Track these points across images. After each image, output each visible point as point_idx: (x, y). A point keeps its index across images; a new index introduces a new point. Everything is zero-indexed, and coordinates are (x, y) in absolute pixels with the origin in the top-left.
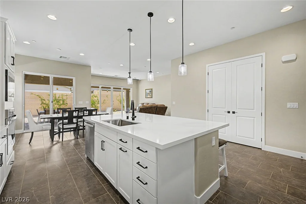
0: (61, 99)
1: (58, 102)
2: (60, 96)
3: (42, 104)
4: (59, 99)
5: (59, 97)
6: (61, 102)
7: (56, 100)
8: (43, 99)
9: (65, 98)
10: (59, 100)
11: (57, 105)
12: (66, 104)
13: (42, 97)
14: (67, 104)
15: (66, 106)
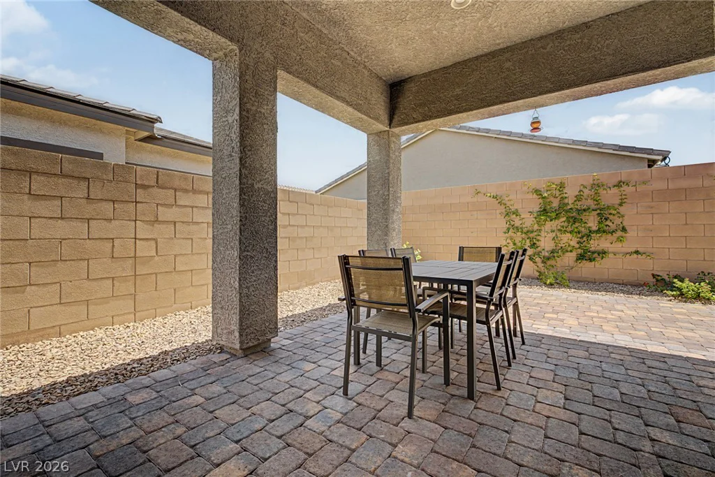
0: (590, 203)
1: (575, 220)
2: (586, 192)
3: (508, 229)
4: (579, 205)
5: (578, 198)
6: (593, 223)
7: (567, 211)
8: (513, 209)
9: (610, 197)
10: (578, 211)
11: (568, 235)
12: (619, 233)
13: (508, 204)
14: (624, 229)
15: (620, 240)
